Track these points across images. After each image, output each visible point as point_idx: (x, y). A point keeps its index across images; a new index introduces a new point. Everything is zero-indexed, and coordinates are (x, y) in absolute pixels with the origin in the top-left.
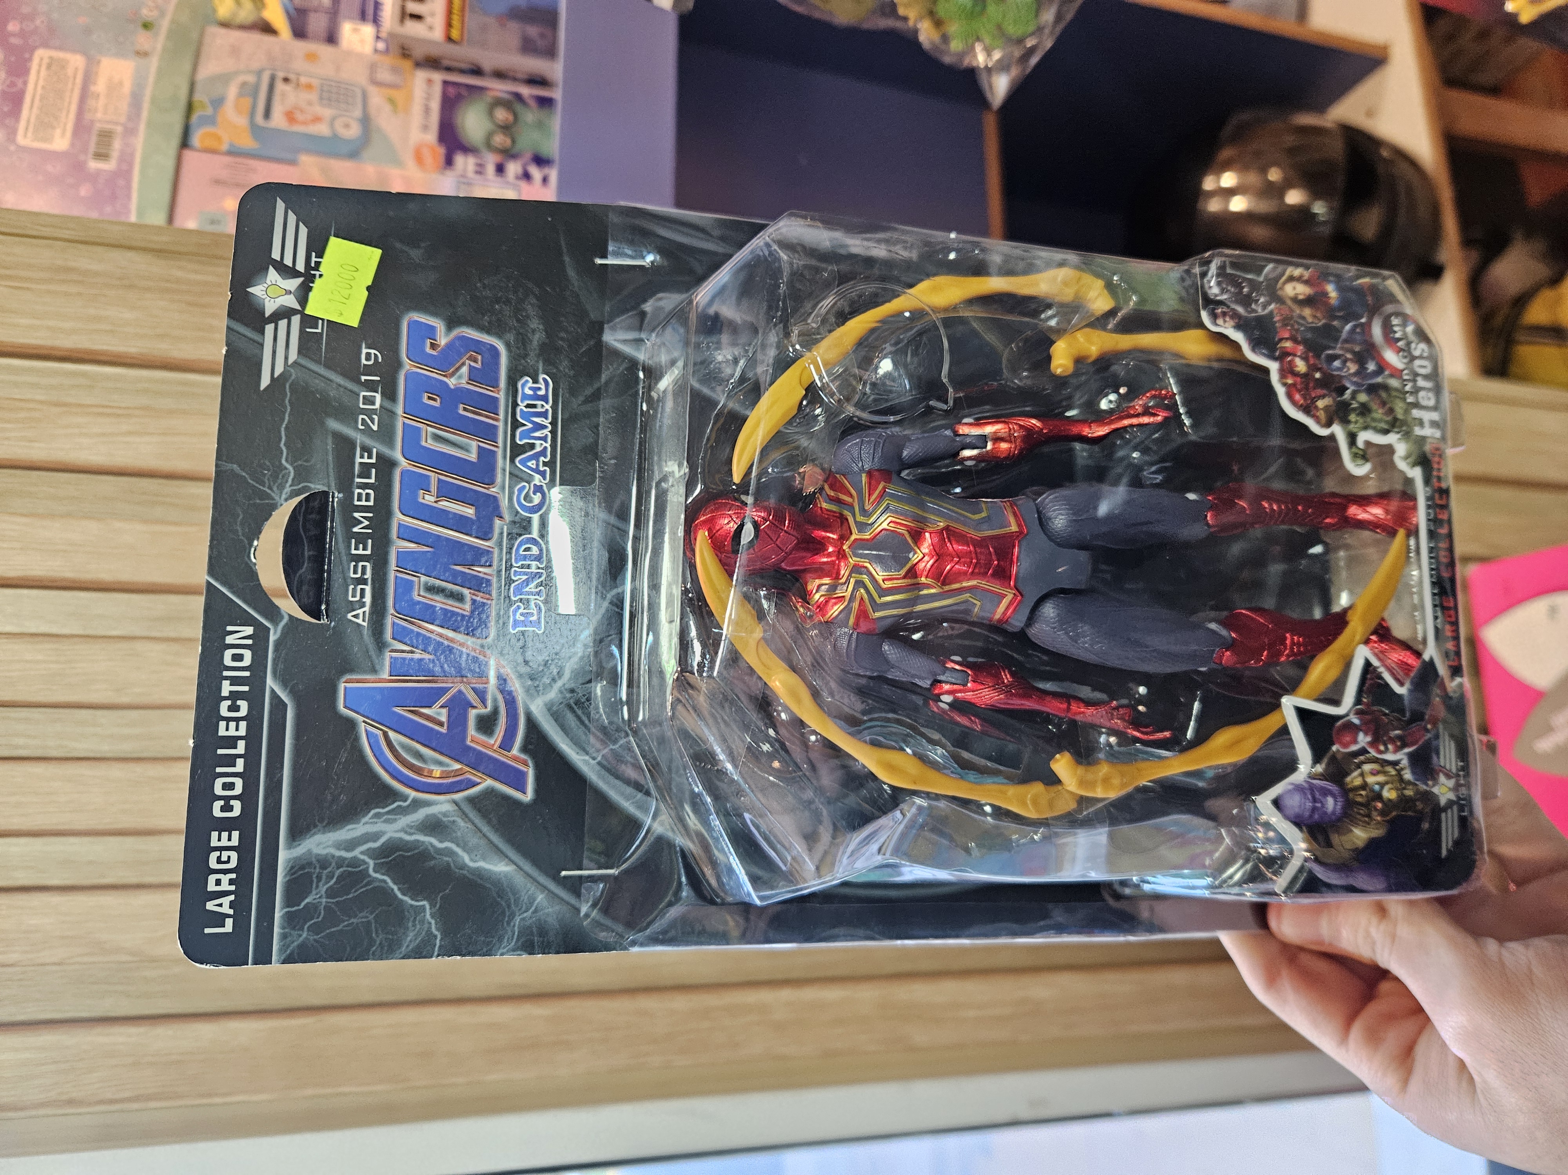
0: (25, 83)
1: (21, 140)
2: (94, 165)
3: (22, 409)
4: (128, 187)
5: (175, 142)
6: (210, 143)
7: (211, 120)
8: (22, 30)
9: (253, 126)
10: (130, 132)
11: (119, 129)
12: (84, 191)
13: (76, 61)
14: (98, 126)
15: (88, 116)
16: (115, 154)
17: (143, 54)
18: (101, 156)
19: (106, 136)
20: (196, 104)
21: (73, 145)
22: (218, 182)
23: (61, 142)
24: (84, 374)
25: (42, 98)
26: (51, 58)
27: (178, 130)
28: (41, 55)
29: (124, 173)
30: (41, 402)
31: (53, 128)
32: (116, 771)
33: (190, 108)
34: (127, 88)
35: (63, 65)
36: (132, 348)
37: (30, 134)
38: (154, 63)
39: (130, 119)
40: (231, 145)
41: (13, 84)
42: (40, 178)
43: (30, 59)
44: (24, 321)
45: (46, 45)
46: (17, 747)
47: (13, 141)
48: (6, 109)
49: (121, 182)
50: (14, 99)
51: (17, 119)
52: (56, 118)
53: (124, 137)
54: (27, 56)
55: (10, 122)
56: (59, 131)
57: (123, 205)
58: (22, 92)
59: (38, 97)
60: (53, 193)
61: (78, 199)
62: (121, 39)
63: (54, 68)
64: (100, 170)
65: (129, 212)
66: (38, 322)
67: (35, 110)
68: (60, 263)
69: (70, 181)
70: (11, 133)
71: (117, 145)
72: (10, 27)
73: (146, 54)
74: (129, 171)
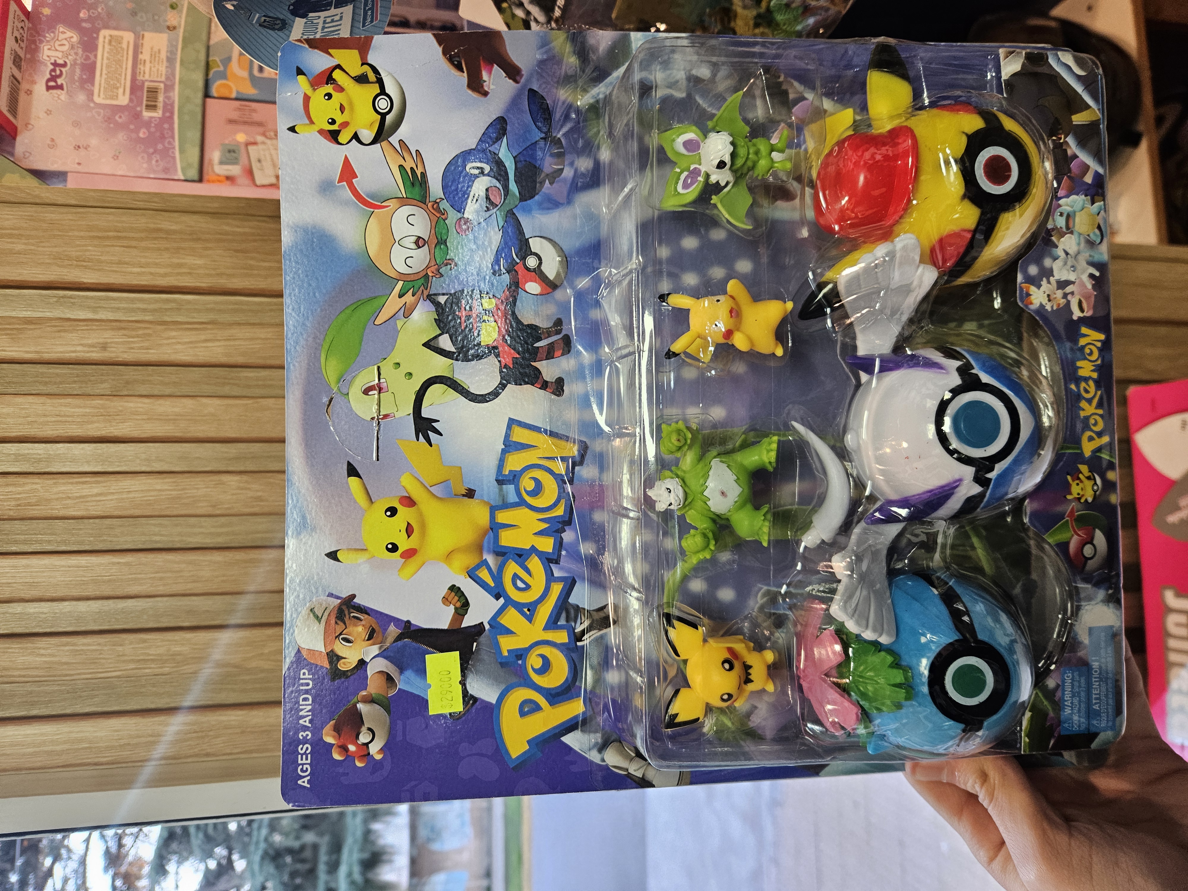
0: (96, 56)
1: (96, 99)
2: (147, 114)
3: (140, 328)
4: (172, 129)
5: (200, 95)
6: (225, 93)
7: (223, 75)
8: (90, 16)
9: (252, 78)
10: (169, 88)
11: (162, 85)
12: (143, 134)
13: (128, 37)
14: (147, 84)
15: (140, 78)
16: (160, 105)
17: (172, 28)
18: (152, 107)
19: (153, 92)
20: (211, 63)
21: (131, 100)
22: (231, 121)
23: (123, 99)
24: (174, 301)
25: (108, 66)
26: (111, 36)
27: (201, 84)
28: (104, 34)
29: (168, 118)
30: (151, 322)
31: (117, 88)
32: (217, 557)
33: (208, 67)
34: (163, 55)
35: (119, 40)
36: (203, 283)
37: (102, 95)
38: (180, 34)
39: (167, 78)
40: (238, 92)
41: (87, 58)
42: (112, 125)
43: (97, 38)
44: (136, 270)
45: (107, 27)
46: (156, 542)
47: (92, 100)
48: (84, 77)
49: (166, 126)
50: (90, 69)
51: (93, 84)
52: (118, 81)
53: (165, 92)
54: (95, 35)
55: (88, 86)
56: (121, 91)
57: (169, 143)
58: (95, 63)
59: (104, 66)
60: (121, 136)
61: (140, 140)
62: (156, 17)
63: (113, 43)
64: (151, 117)
65: (174, 148)
66: (143, 270)
67: (104, 76)
68: (152, 226)
69: (132, 127)
70: (90, 95)
71: (161, 98)
72: (82, 15)
73: (174, 28)
74: (171, 117)
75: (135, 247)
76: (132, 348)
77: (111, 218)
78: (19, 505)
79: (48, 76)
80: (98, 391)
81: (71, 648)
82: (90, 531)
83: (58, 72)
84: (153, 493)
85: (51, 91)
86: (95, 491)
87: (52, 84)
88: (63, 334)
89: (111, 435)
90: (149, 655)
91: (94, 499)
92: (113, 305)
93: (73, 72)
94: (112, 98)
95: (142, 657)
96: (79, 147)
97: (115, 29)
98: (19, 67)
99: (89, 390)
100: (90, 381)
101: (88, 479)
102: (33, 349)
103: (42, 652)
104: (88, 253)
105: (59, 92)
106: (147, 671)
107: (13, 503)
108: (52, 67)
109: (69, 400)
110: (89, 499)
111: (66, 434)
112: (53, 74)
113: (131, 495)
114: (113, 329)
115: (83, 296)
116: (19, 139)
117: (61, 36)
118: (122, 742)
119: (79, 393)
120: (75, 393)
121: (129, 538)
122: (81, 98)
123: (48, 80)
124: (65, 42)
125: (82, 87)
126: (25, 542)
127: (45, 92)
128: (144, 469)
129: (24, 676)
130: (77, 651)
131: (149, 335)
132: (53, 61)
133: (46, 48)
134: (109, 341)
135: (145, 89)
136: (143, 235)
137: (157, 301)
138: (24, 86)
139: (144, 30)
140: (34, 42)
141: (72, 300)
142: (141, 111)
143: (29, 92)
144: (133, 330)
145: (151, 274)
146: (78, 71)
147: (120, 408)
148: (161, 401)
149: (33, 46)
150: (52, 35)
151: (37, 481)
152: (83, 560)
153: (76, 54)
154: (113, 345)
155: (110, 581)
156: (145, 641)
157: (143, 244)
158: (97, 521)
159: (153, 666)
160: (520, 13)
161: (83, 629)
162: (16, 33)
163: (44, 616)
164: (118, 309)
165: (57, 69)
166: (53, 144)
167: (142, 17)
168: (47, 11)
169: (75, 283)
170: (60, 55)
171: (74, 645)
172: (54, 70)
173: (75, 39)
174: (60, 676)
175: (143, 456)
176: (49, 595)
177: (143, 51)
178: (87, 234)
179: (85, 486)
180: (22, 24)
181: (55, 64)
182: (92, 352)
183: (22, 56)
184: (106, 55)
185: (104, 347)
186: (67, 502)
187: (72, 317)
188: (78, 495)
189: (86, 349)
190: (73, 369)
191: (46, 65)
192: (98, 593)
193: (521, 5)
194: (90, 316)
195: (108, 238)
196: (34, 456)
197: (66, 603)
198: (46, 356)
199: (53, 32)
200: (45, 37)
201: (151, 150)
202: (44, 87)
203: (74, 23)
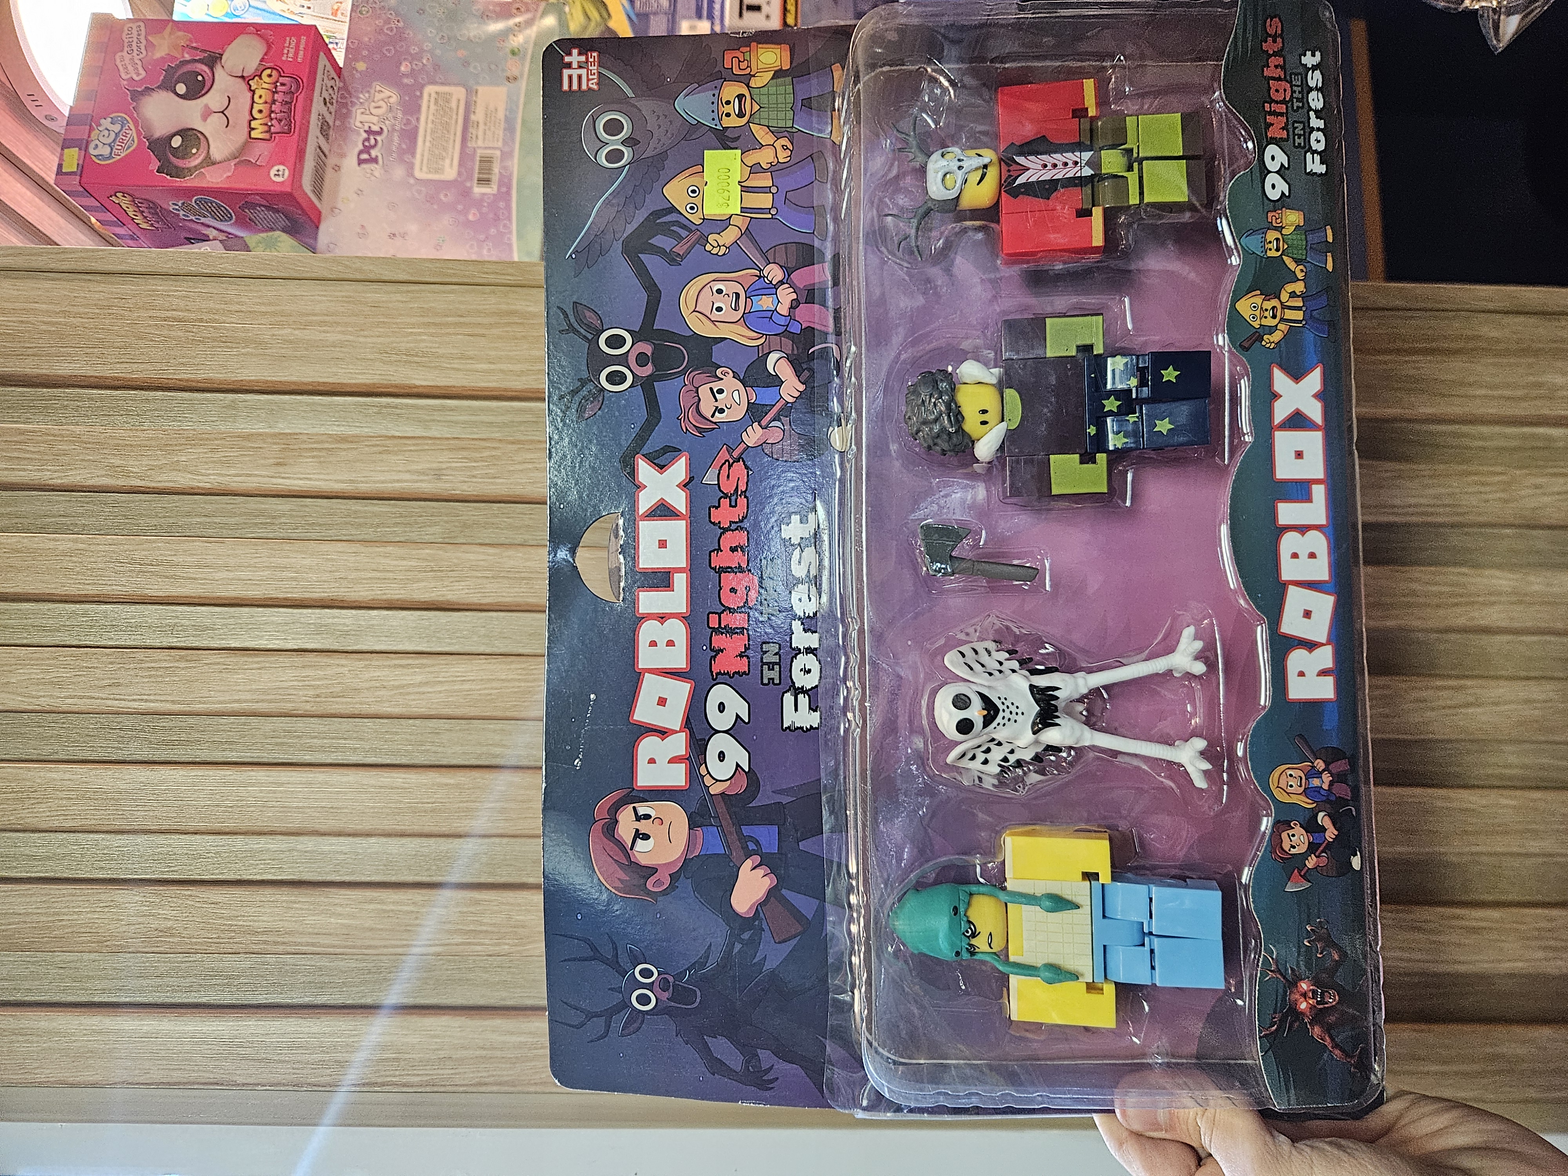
0: (418, 119)
1: (418, 174)
2: (478, 190)
3: (485, 448)
4: (508, 207)
8: (412, 70)
10: (506, 155)
11: (498, 153)
12: (472, 215)
13: (459, 93)
14: (479, 152)
15: (471, 145)
16: (495, 178)
17: (512, 80)
18: (484, 181)
19: (487, 161)
21: (459, 173)
23: (450, 172)
25: (433, 132)
26: (437, 93)
28: (430, 90)
29: (504, 195)
30: (499, 441)
31: (443, 159)
34: (501, 114)
35: (447, 97)
37: (425, 169)
38: (523, 84)
39: (505, 143)
41: (408, 122)
42: (435, 207)
43: (421, 97)
44: (481, 367)
45: (434, 83)
47: (412, 175)
48: (404, 146)
49: (502, 204)
50: (410, 136)
51: (413, 154)
52: (445, 149)
53: (502, 161)
54: (418, 93)
55: (407, 157)
56: (448, 161)
57: (505, 226)
58: (416, 128)
59: (429, 131)
60: (447, 220)
61: (468, 224)
62: (493, 67)
63: (440, 102)
64: (484, 194)
65: (510, 232)
66: (492, 366)
67: (428, 144)
68: (504, 307)
69: (460, 207)
70: (411, 167)
71: (496, 169)
72: (403, 68)
73: (515, 79)
74: (508, 193)
75: (483, 336)
76: (474, 476)
77: (452, 297)
78: (318, 696)
79: (361, 147)
80: (427, 537)
81: (379, 906)
82: (408, 737)
83: (372, 142)
84: (495, 684)
85: (364, 166)
86: (419, 679)
87: (365, 156)
88: (384, 456)
89: (441, 599)
90: (481, 924)
91: (416, 690)
92: (449, 418)
93: (390, 140)
94: (437, 171)
95: (472, 927)
96: (394, 235)
97: (442, 84)
98: (326, 137)
99: (414, 536)
100: (417, 523)
101: (410, 661)
102: (345, 477)
103: (339, 909)
104: (423, 345)
105: (373, 166)
106: (479, 948)
107: (311, 693)
108: (365, 135)
109: (390, 549)
110: (410, 690)
111: (384, 597)
112: (367, 144)
113: (466, 686)
114: (450, 450)
115: (413, 406)
116: (323, 227)
117: (378, 96)
118: (442, 1054)
119: (402, 539)
120: (398, 539)
121: (458, 749)
122: (399, 172)
123: (361, 152)
124: (381, 103)
125: (402, 161)
126: (322, 749)
127: (358, 168)
128: (482, 649)
129: (313, 945)
130: (385, 911)
131: (498, 458)
132: (367, 128)
133: (359, 111)
134: (444, 466)
135: (478, 159)
136: (492, 320)
137: (507, 411)
138: (331, 161)
139: (478, 83)
140: (345, 105)
141: (398, 411)
142: (471, 188)
143: (337, 168)
144: (476, 450)
145: (502, 371)
146: (396, 139)
147: (455, 561)
148: (511, 552)
149: (344, 111)
150: (367, 95)
151: (343, 662)
152: (398, 778)
153: (395, 118)
154: (449, 472)
155: (433, 810)
156: (477, 902)
157: (495, 331)
158: (417, 722)
159: (487, 941)
161: (393, 879)
162: (325, 95)
163: (342, 857)
164: (456, 423)
165: (372, 137)
166: (363, 233)
167: (475, 68)
168: (361, 66)
169: (403, 387)
170: (375, 119)
171: (382, 902)
172: (368, 139)
173: (394, 100)
174: (361, 947)
175: (483, 631)
176: (352, 827)
177: (477, 111)
178: (422, 320)
179: (405, 671)
180: (332, 83)
181: (369, 132)
182: (421, 481)
183: (331, 123)
184: (431, 117)
185: (438, 475)
186: (381, 693)
187: (397, 434)
188: (396, 683)
189: (415, 477)
190: (396, 506)
191: (358, 134)
192: (416, 828)
194: (419, 432)
195: (447, 325)
196: (340, 628)
197: (373, 840)
198: (364, 487)
199: (368, 92)
200: (358, 98)
201: (482, 237)
202: (355, 161)
203: (393, 79)
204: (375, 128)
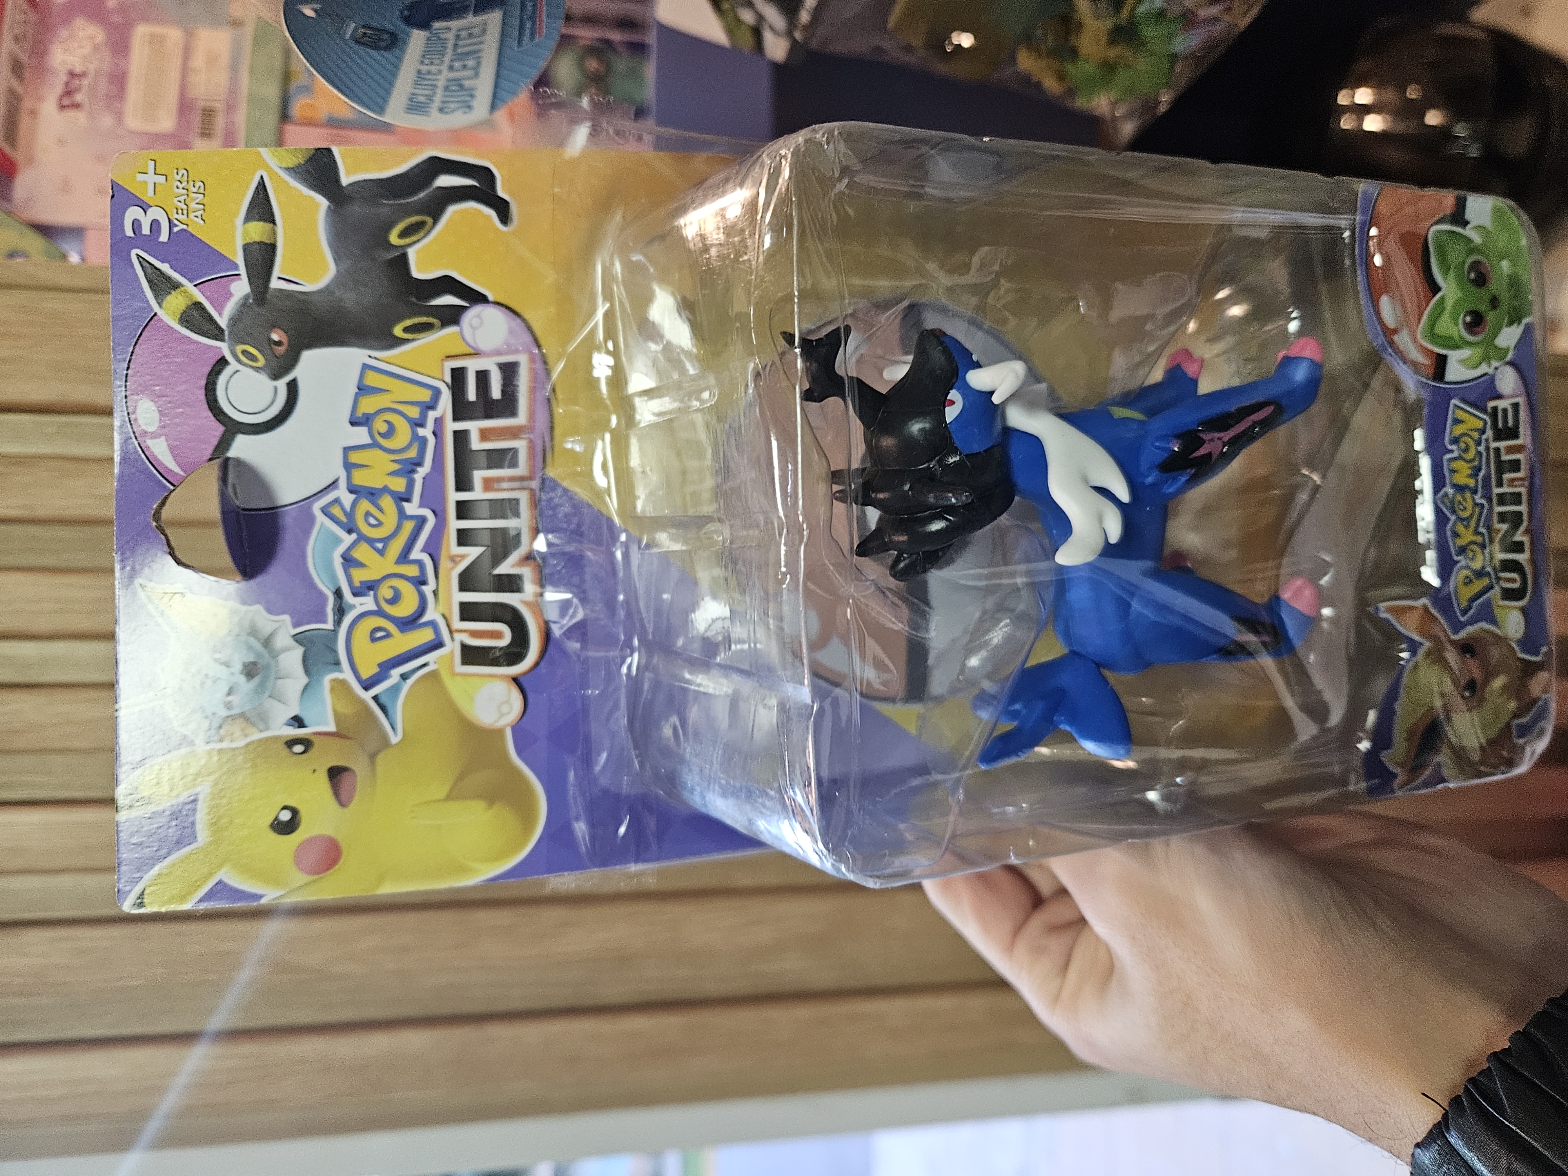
0: (128, 63)
1: (129, 123)
5: (275, 115)
6: (311, 116)
7: (308, 91)
8: (121, 6)
10: (231, 108)
11: (222, 105)
13: (174, 35)
14: (202, 104)
15: (190, 94)
16: (219, 129)
17: (236, 23)
18: (207, 135)
19: (208, 114)
20: (292, 74)
21: (178, 125)
23: (167, 124)
25: (146, 79)
26: (151, 33)
27: (277, 100)
28: (141, 32)
31: (158, 107)
33: (286, 77)
34: (224, 60)
35: (163, 40)
37: (137, 116)
38: (248, 33)
39: (230, 95)
40: (328, 116)
41: (116, 65)
43: (131, 37)
45: (144, 20)
47: (122, 126)
48: (111, 92)
50: (119, 80)
51: (124, 102)
52: (160, 100)
53: (227, 114)
55: (117, 104)
56: (164, 110)
58: (127, 72)
59: (141, 77)
62: (216, 9)
67: (140, 90)
70: (119, 116)
71: (220, 122)
73: (241, 23)
79: (62, 90)
83: (75, 85)
85: (66, 112)
87: (66, 102)
88: (65, 481)
93: (96, 85)
94: (151, 122)
98: (20, 78)
102: (20, 503)
105: (76, 112)
108: (66, 78)
112: (69, 87)
116: (18, 179)
117: (81, 34)
122: (107, 121)
123: (62, 96)
124: (85, 43)
125: (109, 108)
127: (58, 113)
132: (68, 70)
133: (58, 51)
135: (198, 112)
138: (27, 104)
139: (197, 26)
140: (42, 42)
142: (192, 141)
143: (33, 113)
146: (103, 84)
149: (40, 48)
150: (67, 32)
153: (101, 59)
160: (747, 16)
162: (17, 31)
165: (74, 80)
166: (66, 187)
167: (194, 8)
170: (78, 60)
172: (69, 82)
173: (100, 38)
177: (197, 56)
180: (26, 16)
181: (72, 74)
183: (25, 61)
184: (143, 62)
186: (68, 729)
191: (58, 75)
193: (750, 5)
199: (69, 28)
200: (57, 35)
202: (55, 106)
203: (98, 14)
204: (78, 69)
